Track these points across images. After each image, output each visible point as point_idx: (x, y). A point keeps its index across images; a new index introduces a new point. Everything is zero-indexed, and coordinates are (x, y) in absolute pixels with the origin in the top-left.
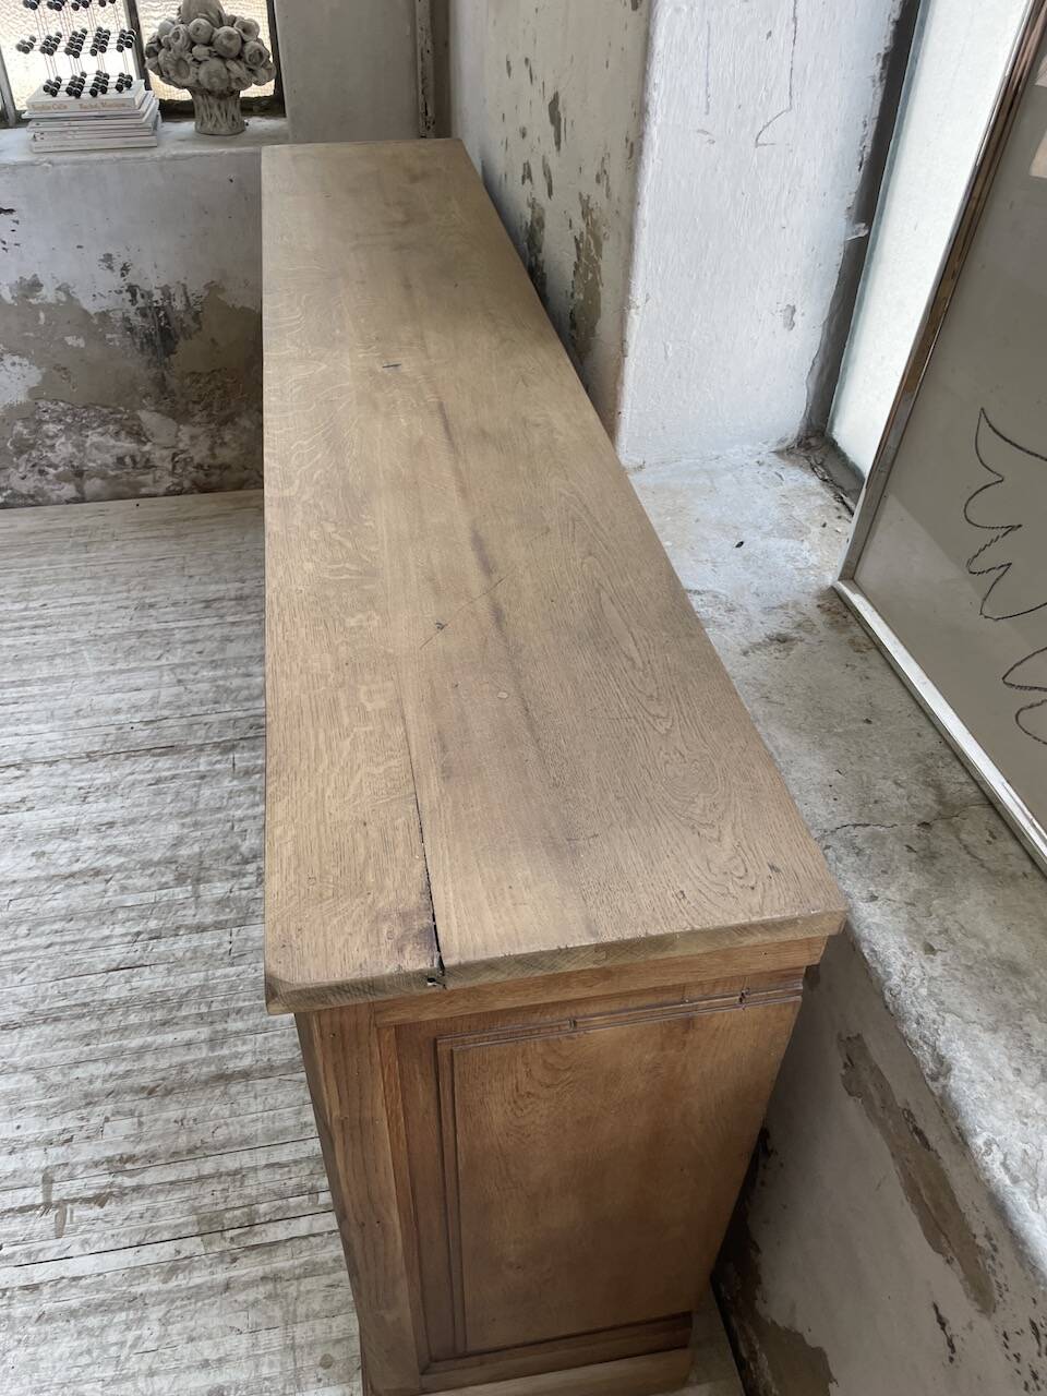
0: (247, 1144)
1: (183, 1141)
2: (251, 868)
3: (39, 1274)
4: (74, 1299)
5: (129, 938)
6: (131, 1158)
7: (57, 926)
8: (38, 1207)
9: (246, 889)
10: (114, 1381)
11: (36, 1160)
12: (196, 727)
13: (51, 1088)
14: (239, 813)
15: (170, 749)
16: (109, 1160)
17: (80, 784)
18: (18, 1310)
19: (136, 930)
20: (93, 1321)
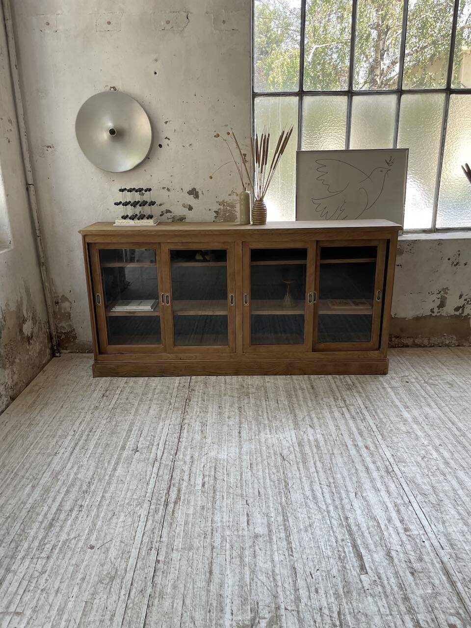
0: (330, 387)
1: (330, 392)
2: (245, 386)
3: (362, 407)
4: (368, 402)
5: (267, 402)
6: (334, 398)
7: (260, 413)
8: (347, 408)
9: (253, 387)
10: (384, 398)
11: (335, 409)
12: (178, 396)
13: (314, 409)
14: (223, 388)
15: (188, 400)
16: (335, 400)
17: (198, 413)
18: (372, 408)
19: (264, 401)
20: (372, 400)
